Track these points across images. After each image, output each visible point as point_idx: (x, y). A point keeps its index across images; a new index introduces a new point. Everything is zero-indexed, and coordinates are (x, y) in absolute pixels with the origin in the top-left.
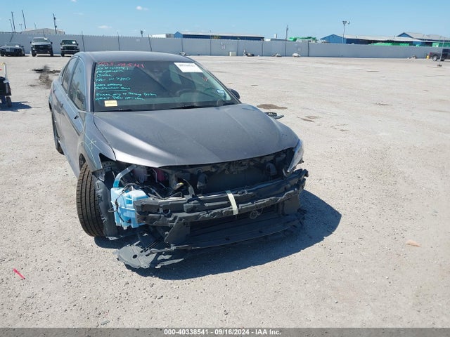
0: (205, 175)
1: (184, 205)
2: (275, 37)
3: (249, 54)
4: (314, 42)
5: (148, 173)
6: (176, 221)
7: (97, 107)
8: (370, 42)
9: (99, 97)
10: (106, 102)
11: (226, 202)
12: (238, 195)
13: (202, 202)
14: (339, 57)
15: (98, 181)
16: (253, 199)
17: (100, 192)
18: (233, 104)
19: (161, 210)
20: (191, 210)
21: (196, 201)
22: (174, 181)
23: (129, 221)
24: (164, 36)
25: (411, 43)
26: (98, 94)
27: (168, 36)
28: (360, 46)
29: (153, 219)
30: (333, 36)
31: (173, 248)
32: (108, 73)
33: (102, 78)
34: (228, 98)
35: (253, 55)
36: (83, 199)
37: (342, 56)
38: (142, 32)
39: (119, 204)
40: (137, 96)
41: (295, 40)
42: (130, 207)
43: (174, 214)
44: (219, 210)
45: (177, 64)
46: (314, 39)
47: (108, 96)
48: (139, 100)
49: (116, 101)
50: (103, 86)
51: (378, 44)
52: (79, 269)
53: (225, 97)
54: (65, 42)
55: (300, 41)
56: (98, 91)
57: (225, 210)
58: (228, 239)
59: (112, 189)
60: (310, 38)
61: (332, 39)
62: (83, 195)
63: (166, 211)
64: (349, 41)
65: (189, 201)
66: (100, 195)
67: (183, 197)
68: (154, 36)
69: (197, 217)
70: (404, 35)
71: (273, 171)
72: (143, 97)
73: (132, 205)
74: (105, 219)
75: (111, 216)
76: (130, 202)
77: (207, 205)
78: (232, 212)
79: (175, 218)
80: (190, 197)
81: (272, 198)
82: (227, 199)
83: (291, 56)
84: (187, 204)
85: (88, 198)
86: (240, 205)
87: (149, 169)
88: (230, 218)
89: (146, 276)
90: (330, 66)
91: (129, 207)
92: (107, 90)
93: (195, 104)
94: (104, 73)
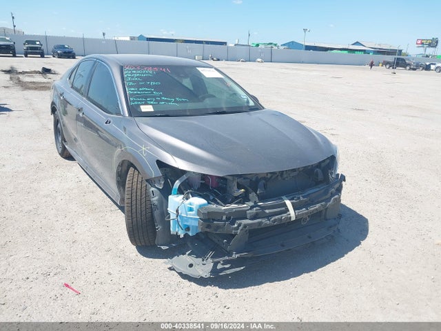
0: (264, 181)
1: (248, 212)
2: (237, 43)
3: (215, 59)
4: (276, 48)
5: (203, 179)
6: (241, 228)
7: (134, 112)
8: (326, 49)
9: (134, 101)
10: (142, 107)
11: (284, 208)
12: (294, 201)
13: (263, 208)
14: (300, 63)
15: (153, 189)
16: (306, 205)
17: (155, 199)
18: (257, 109)
19: (224, 218)
20: (254, 217)
21: (257, 208)
22: (235, 188)
23: (188, 229)
24: (128, 39)
25: (364, 51)
26: (132, 99)
27: (132, 38)
28: (317, 53)
29: (218, 227)
30: (293, 42)
31: (235, 256)
32: (137, 77)
33: (134, 82)
34: (252, 103)
35: (218, 60)
36: (134, 207)
37: (303, 62)
38: (104, 34)
39: (180, 212)
40: (170, 101)
41: (258, 45)
42: (193, 214)
43: (238, 222)
44: (279, 216)
45: (199, 69)
46: (275, 45)
47: (142, 101)
48: (173, 105)
49: (151, 106)
50: (136, 91)
51: (335, 51)
52: (132, 280)
53: (248, 102)
54: (28, 42)
55: (263, 47)
56: (132, 95)
57: (284, 216)
58: (283, 246)
59: (170, 197)
60: (271, 44)
61: (292, 45)
62: (134, 203)
63: (228, 219)
64: (308, 48)
65: (252, 207)
66: (156, 203)
67: (244, 204)
68: (120, 38)
69: (260, 223)
70: (357, 43)
71: (320, 177)
72: (175, 102)
73: (193, 212)
74: (159, 227)
75: (167, 225)
76: (191, 210)
77: (267, 211)
78: (290, 218)
79: (239, 225)
80: (251, 204)
81: (323, 203)
82: (285, 205)
83: (255, 61)
84: (250, 211)
85: (139, 207)
86: (296, 211)
87: (204, 177)
88: (289, 224)
89: (205, 286)
90: (295, 72)
91: (190, 214)
92: (140, 94)
93: (225, 110)
94: (133, 77)
